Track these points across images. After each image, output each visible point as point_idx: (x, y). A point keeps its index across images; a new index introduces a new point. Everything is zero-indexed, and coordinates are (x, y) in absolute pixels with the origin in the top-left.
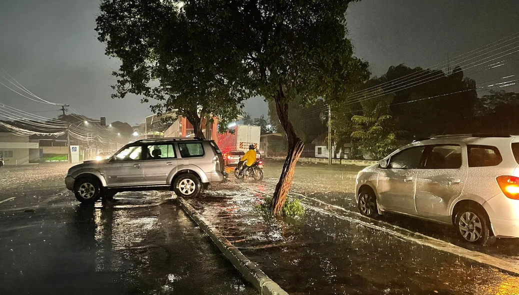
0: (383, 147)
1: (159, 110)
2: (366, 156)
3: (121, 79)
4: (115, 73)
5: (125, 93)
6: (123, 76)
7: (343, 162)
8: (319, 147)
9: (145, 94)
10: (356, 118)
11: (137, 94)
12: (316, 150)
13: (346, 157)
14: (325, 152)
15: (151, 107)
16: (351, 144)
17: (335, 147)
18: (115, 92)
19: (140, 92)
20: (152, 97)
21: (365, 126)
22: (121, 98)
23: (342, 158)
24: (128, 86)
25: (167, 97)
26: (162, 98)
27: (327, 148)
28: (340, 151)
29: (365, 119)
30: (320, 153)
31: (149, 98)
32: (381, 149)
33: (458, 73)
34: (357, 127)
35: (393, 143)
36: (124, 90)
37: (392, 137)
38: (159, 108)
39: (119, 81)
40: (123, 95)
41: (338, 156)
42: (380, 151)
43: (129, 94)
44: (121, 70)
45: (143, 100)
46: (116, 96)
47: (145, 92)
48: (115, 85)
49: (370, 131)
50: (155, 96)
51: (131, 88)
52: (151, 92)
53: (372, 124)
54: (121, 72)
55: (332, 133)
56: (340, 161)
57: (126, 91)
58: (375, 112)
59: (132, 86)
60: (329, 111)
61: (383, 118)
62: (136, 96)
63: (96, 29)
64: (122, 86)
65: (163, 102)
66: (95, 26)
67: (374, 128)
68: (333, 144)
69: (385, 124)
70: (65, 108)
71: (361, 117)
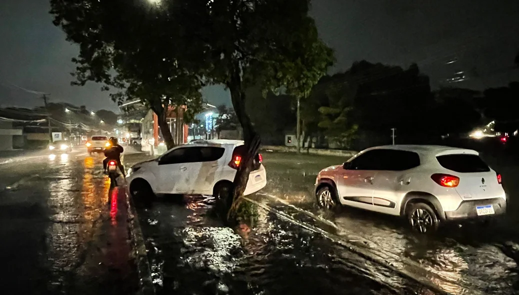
0: (347, 137)
1: (120, 99)
2: (332, 145)
3: (79, 65)
4: (74, 60)
5: (86, 81)
6: (82, 62)
7: (311, 151)
8: (289, 136)
9: (105, 82)
10: (322, 110)
11: (97, 81)
12: (286, 140)
13: (313, 145)
14: (294, 141)
15: (110, 95)
16: (318, 134)
17: (304, 136)
19: (99, 80)
20: (113, 84)
21: (331, 117)
22: (81, 86)
23: (310, 147)
24: (88, 73)
25: (127, 85)
26: (122, 86)
27: (296, 137)
28: (309, 140)
29: (331, 110)
30: (289, 141)
31: (109, 86)
32: (345, 139)
33: (414, 68)
34: (323, 117)
35: (356, 133)
36: (84, 77)
37: (356, 127)
38: (121, 97)
39: (78, 68)
40: (83, 83)
41: (306, 145)
43: (88, 82)
44: (80, 56)
45: (104, 88)
46: (76, 84)
47: (105, 79)
48: (74, 72)
49: (336, 121)
50: (115, 84)
51: (90, 75)
52: (112, 80)
53: (337, 115)
54: (80, 59)
55: (301, 122)
56: (308, 150)
57: (86, 79)
58: (340, 103)
59: (92, 73)
60: (298, 102)
61: (347, 109)
62: (96, 83)
63: (52, 12)
64: (82, 73)
65: (124, 91)
66: (50, 8)
67: (339, 118)
68: (301, 134)
69: (349, 114)
70: (46, 96)
71: (328, 108)
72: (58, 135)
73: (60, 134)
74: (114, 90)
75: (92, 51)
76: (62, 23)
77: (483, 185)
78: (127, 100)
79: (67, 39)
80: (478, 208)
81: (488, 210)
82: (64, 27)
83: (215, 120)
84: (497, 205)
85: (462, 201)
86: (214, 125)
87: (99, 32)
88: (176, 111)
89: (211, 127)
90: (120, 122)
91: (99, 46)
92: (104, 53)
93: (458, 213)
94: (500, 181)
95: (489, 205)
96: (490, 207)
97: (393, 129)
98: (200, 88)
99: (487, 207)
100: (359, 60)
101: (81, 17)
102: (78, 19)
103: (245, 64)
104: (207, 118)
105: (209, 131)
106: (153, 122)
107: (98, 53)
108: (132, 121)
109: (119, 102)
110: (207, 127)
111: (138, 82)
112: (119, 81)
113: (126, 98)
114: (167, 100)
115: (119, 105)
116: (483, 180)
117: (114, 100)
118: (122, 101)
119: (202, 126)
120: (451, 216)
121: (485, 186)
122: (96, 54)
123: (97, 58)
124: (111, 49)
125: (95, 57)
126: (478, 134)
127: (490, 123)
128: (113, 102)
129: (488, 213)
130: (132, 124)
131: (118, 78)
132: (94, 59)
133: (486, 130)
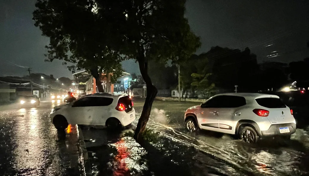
0: (209, 91)
1: (73, 69)
2: (199, 96)
3: (50, 50)
4: (46, 47)
5: (53, 59)
6: (51, 48)
7: (187, 100)
8: (174, 91)
10: (193, 75)
12: (172, 93)
13: (188, 96)
14: (178, 94)
15: (68, 67)
16: (191, 90)
17: (183, 91)
18: (47, 58)
19: (61, 58)
20: (69, 61)
21: (198, 79)
22: (50, 62)
23: (186, 97)
24: (54, 55)
25: (78, 61)
26: (75, 62)
27: (178, 92)
28: (185, 93)
29: (198, 75)
30: (174, 94)
31: (67, 62)
32: (207, 92)
33: (247, 50)
34: (194, 80)
35: (214, 89)
36: (52, 57)
37: (213, 85)
38: (74, 68)
39: (49, 52)
40: (52, 60)
41: (184, 96)
42: (207, 94)
43: (55, 60)
44: (50, 44)
45: (64, 63)
46: (47, 61)
47: (64, 58)
48: (46, 54)
49: (201, 82)
50: (71, 61)
51: (56, 55)
52: (69, 58)
53: (202, 78)
54: (50, 46)
55: (181, 83)
56: (185, 99)
57: (53, 58)
58: (203, 71)
59: (57, 54)
60: (179, 71)
61: (208, 75)
62: (59, 60)
63: (33, 19)
64: (51, 55)
65: (75, 64)
66: (33, 17)
67: (203, 80)
68: (181, 89)
69: (209, 78)
70: (30, 69)
71: (196, 74)
72: (37, 92)
73: (38, 91)
74: (70, 64)
75: (57, 41)
76: (40, 25)
77: (283, 115)
78: (77, 70)
79: (42, 35)
80: (280, 129)
81: (286, 130)
82: (41, 27)
83: (130, 82)
84: (291, 127)
85: (271, 124)
86: (129, 85)
87: (61, 30)
88: (106, 76)
89: (127, 86)
90: (74, 84)
91: (61, 38)
92: (64, 43)
93: (269, 132)
94: (292, 113)
95: (286, 127)
96: (287, 128)
97: (236, 86)
98: (121, 61)
99: (285, 128)
100: (215, 46)
101: (51, 22)
102: (49, 23)
103: (147, 47)
104: (125, 81)
105: (126, 89)
106: (93, 84)
107: (61, 42)
108: (81, 83)
109: (73, 71)
110: (125, 87)
111: (84, 59)
112: (73, 59)
113: (77, 68)
114: (101, 70)
115: (73, 73)
116: (283, 113)
117: (70, 70)
118: (75, 70)
119: (122, 86)
120: (265, 134)
121: (284, 116)
122: (59, 43)
123: (60, 46)
124: (68, 40)
125: (59, 45)
126: (287, 89)
127: (294, 83)
128: (69, 71)
129: (286, 132)
130: (81, 85)
131: (72, 57)
132: (58, 46)
133: (291, 86)
